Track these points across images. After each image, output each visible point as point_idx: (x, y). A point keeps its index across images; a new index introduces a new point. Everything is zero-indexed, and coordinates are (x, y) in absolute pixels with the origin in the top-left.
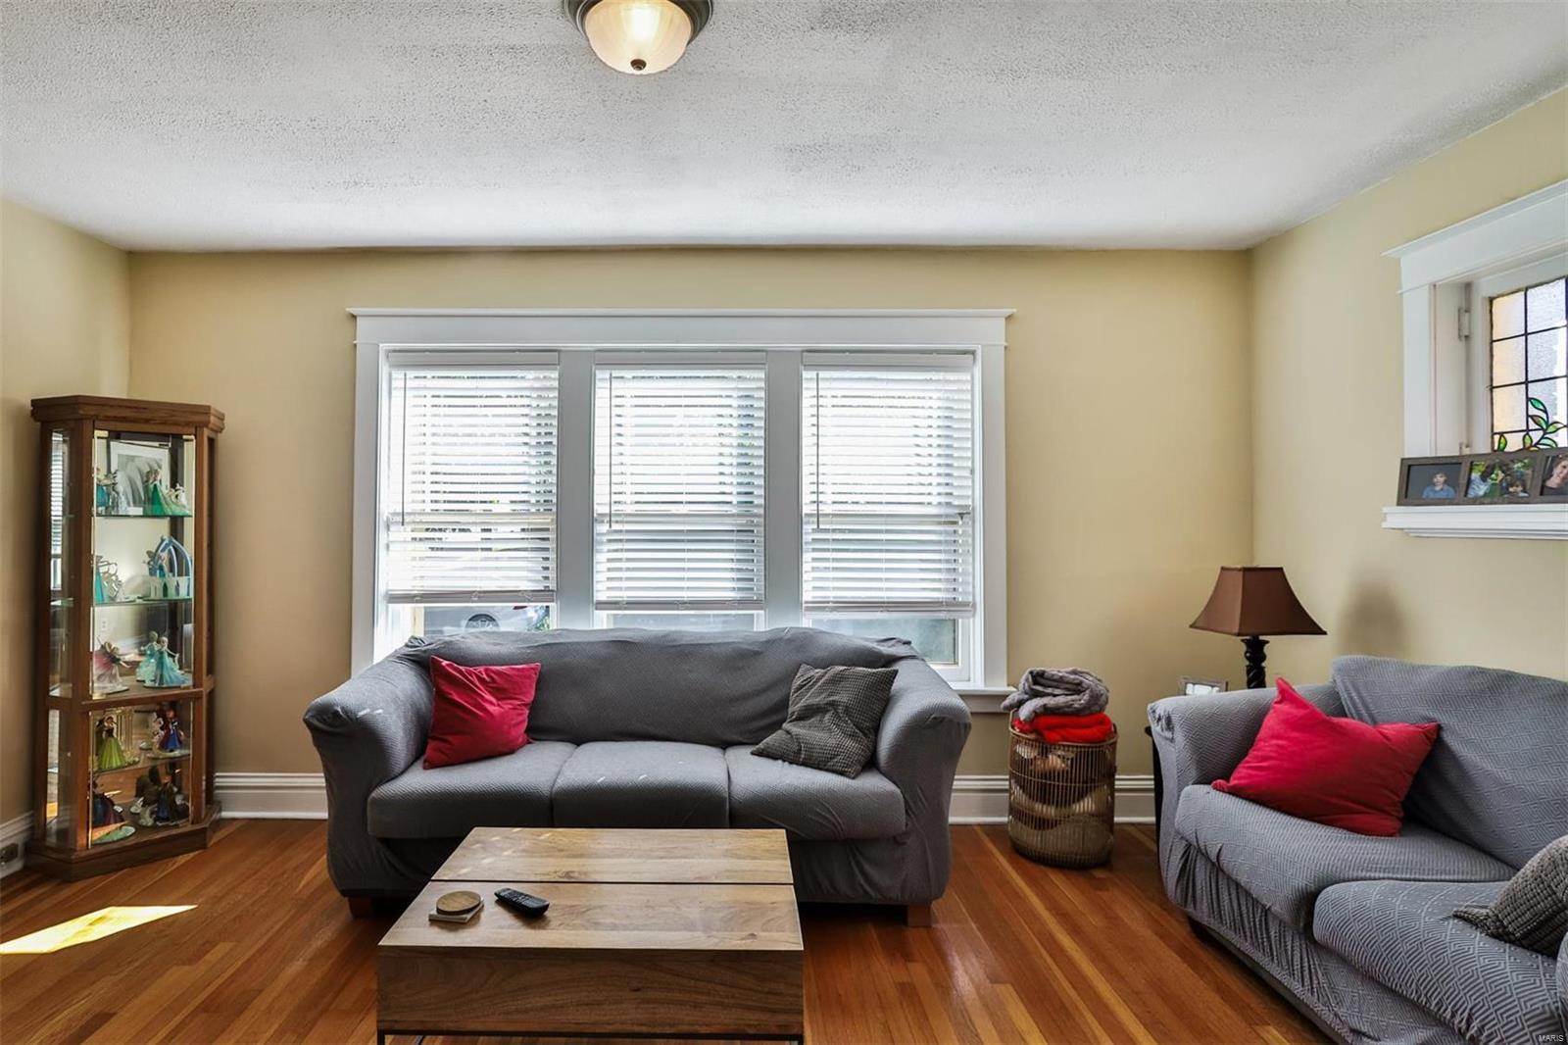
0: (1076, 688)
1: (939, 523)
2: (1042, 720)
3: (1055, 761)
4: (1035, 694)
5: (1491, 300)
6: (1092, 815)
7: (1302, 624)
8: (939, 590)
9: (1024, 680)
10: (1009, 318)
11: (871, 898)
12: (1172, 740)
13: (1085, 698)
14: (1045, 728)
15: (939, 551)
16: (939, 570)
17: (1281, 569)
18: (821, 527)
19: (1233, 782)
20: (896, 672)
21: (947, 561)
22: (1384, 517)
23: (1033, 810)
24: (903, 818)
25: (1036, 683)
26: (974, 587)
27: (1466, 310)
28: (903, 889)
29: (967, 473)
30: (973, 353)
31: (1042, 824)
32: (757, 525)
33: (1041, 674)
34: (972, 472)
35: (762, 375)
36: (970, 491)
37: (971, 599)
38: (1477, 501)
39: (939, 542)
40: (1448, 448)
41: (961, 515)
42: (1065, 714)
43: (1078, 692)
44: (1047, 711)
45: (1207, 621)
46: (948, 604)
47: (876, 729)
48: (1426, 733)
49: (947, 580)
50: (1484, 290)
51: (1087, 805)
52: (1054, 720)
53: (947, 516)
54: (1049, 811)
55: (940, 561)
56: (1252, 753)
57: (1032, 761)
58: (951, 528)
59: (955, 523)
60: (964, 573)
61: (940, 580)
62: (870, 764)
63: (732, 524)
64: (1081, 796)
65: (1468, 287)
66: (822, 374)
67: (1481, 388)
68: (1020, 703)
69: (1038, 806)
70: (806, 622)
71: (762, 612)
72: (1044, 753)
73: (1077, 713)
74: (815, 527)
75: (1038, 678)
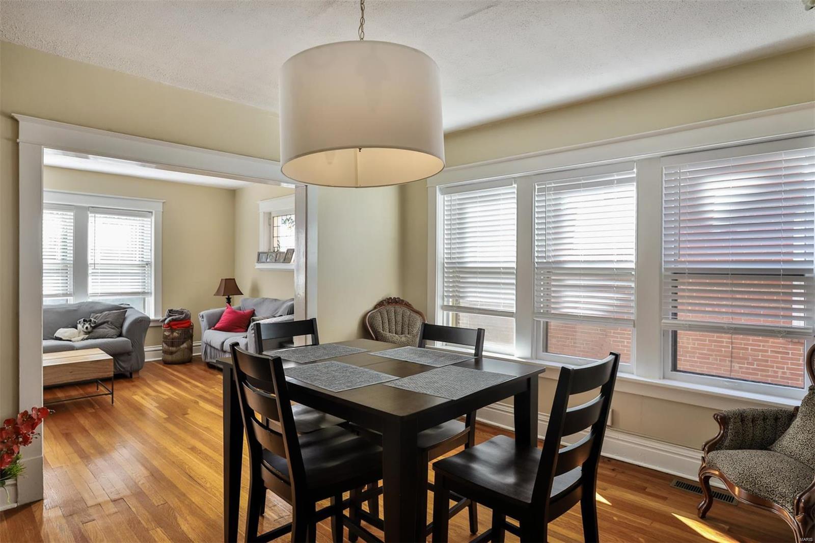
0: (181, 313)
1: (139, 267)
2: (172, 323)
3: (175, 334)
4: (170, 316)
5: (274, 217)
6: (186, 348)
7: (239, 293)
8: (139, 288)
9: (166, 313)
10: (164, 203)
11: (121, 371)
12: (203, 321)
13: (184, 316)
14: (172, 325)
15: (139, 276)
16: (139, 282)
17: (234, 279)
18: (96, 268)
19: (215, 327)
20: (126, 311)
21: (142, 279)
22: (255, 266)
23: (169, 349)
24: (131, 348)
25: (170, 313)
26: (151, 288)
27: (270, 219)
28: (131, 368)
29: (149, 251)
30: (152, 212)
31: (172, 353)
32: (70, 267)
33: (172, 310)
34: (151, 250)
35: (72, 214)
36: (150, 256)
37: (150, 291)
38: (268, 262)
39: (139, 273)
40: (266, 250)
41: (147, 264)
42: (178, 321)
43: (182, 314)
44: (173, 320)
45: (217, 293)
46: (142, 293)
47: (122, 326)
48: (252, 312)
49: (142, 285)
50: (273, 215)
51: (185, 345)
52: (176, 323)
53: (142, 264)
54: (174, 349)
55: (139, 279)
56: (220, 320)
57: (169, 336)
58: (144, 268)
59: (145, 267)
60: (148, 283)
61: (139, 285)
62: (120, 335)
63: (59, 267)
64: (183, 343)
65: (270, 213)
66: (96, 215)
67: (272, 237)
68: (166, 319)
69: (171, 348)
70: (90, 300)
71: (72, 298)
72: (172, 333)
73: (182, 320)
74: (93, 268)
75: (170, 311)
